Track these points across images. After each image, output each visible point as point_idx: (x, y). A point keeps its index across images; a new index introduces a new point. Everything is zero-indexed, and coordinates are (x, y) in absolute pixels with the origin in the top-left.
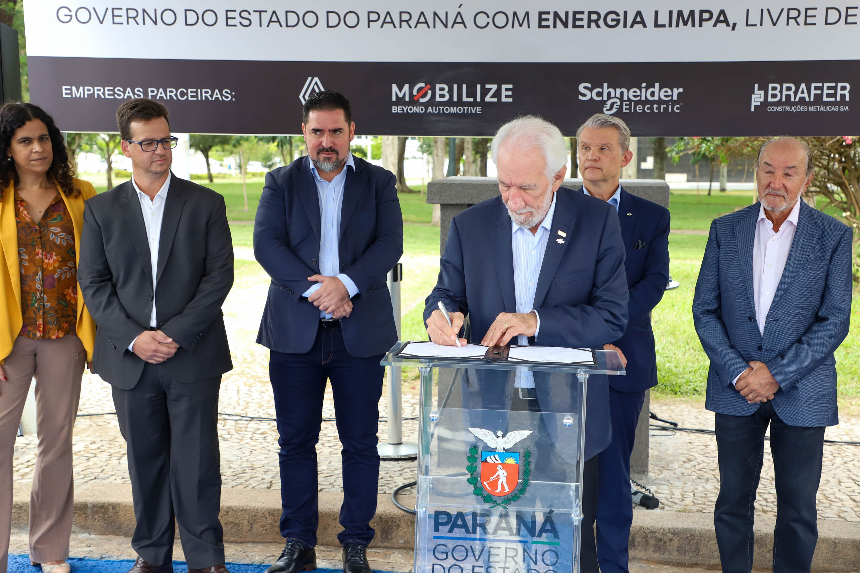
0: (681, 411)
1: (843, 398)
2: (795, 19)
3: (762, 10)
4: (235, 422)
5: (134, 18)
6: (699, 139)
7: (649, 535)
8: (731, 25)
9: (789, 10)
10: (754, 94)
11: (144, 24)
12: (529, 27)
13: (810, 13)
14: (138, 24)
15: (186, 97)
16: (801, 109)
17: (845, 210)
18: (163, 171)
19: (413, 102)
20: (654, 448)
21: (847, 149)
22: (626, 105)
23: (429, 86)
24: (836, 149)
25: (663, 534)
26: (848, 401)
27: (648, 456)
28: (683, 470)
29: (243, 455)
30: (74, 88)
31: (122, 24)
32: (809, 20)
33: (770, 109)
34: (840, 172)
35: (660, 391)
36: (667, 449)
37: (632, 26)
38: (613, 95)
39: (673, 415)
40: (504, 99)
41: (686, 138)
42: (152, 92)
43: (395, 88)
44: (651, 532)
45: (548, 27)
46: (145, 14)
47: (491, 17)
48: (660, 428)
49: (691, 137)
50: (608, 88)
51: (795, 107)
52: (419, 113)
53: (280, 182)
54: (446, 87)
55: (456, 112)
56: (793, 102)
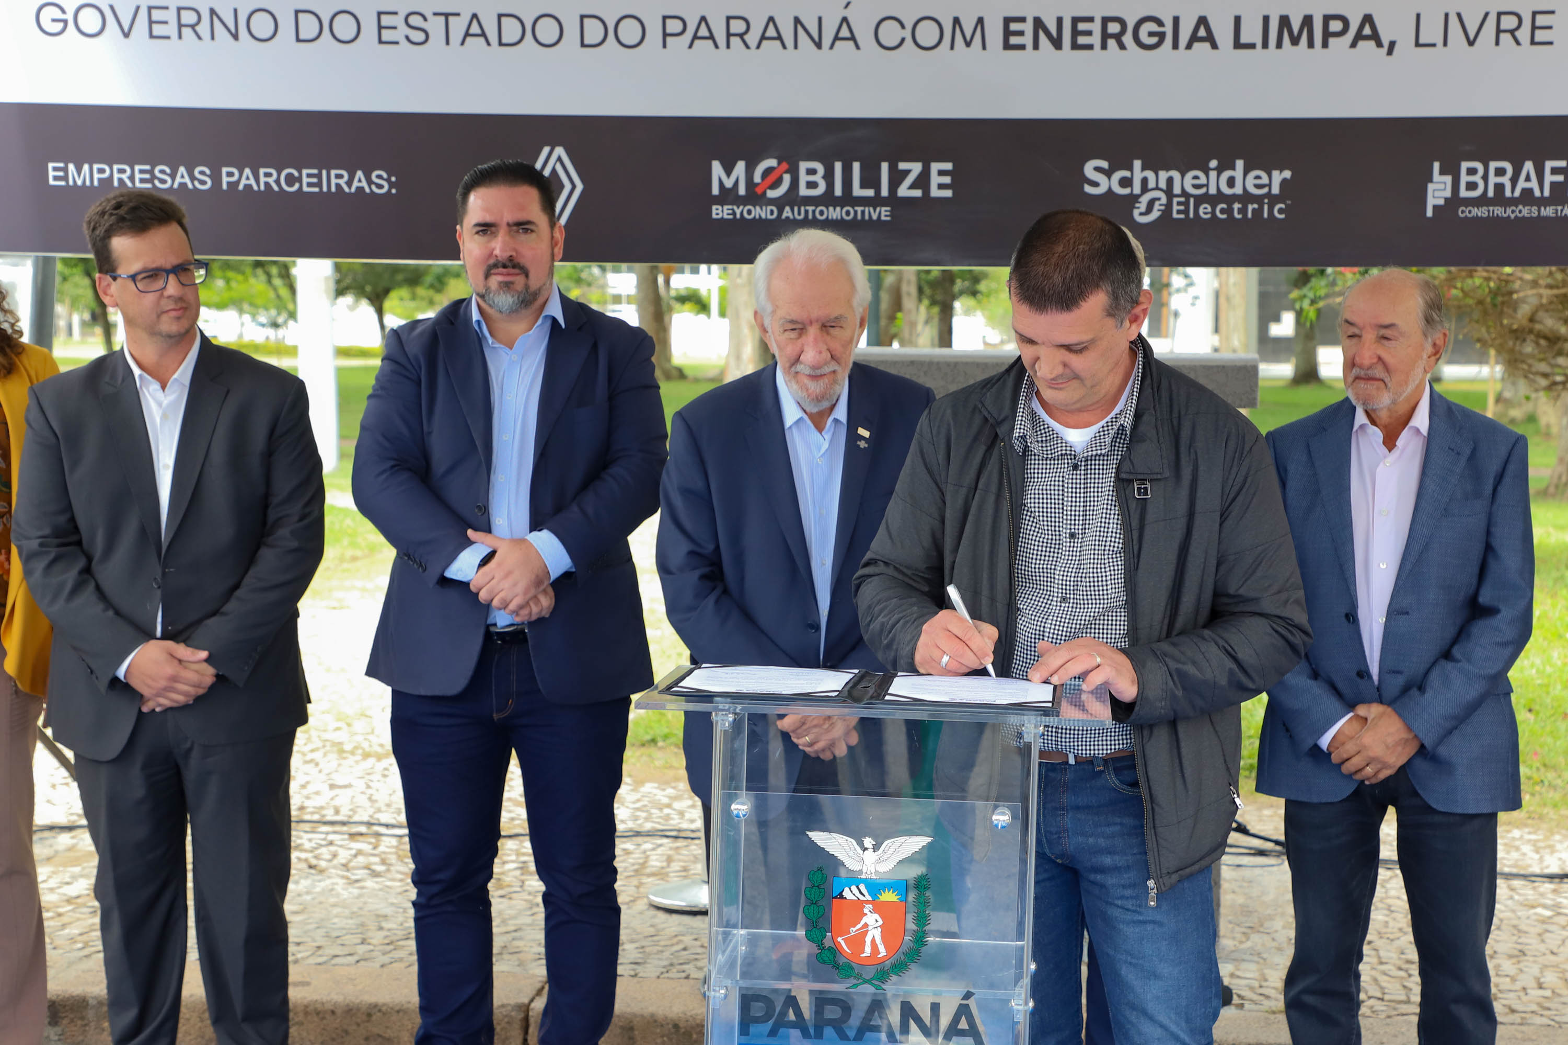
2: (1512, 32)
3: (1447, 15)
4: (397, 839)
5: (193, 27)
6: (1354, 274)
8: (1386, 44)
9: (1499, 14)
10: (1431, 181)
11: (213, 38)
12: (984, 48)
13: (1541, 20)
14: (199, 38)
15: (297, 186)
16: (1525, 211)
18: (183, 330)
19: (754, 196)
22: (1179, 204)
23: (785, 166)
30: (71, 167)
31: (168, 38)
32: (1540, 36)
33: (1464, 212)
36: (1263, 893)
37: (1189, 46)
38: (1152, 184)
40: (935, 192)
41: (1329, 270)
42: (230, 174)
43: (717, 168)
45: (1022, 47)
46: (215, 18)
47: (909, 27)
48: (1252, 852)
49: (1339, 269)
50: (1143, 169)
51: (1514, 208)
52: (766, 220)
53: (414, 348)
54: (820, 168)
55: (839, 218)
56: (1509, 198)
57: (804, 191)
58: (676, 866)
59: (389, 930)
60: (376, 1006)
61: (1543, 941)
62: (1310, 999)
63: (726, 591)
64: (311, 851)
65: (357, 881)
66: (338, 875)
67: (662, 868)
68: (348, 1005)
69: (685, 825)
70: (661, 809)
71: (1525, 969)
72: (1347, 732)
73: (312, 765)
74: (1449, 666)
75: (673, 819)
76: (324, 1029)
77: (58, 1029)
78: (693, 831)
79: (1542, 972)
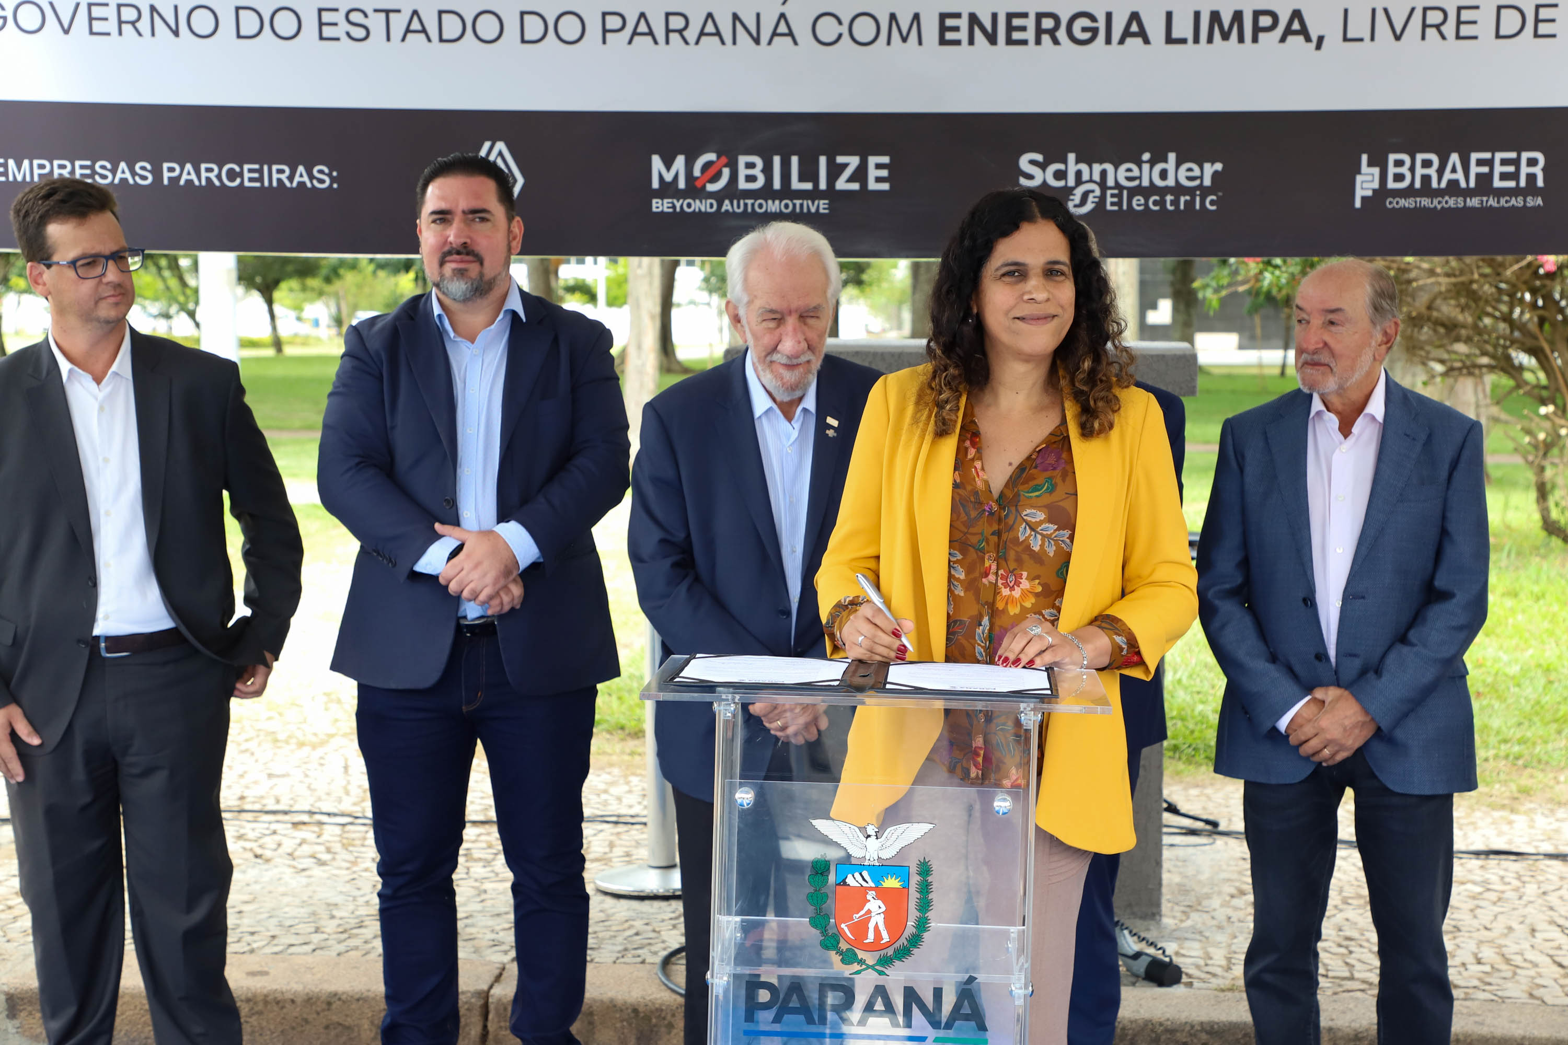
0: (1227, 798)
1: (1543, 770)
2: (1438, 27)
3: (1374, 11)
4: (340, 827)
5: (133, 23)
6: (1258, 263)
7: (1163, 1038)
8: (1314, 38)
9: (1425, 10)
10: (1360, 173)
11: (153, 34)
12: (920, 43)
13: (1466, 15)
14: (140, 34)
15: (238, 181)
16: (1451, 202)
17: (1544, 402)
19: (694, 190)
20: (1172, 869)
21: (1548, 282)
22: (1113, 196)
23: (724, 160)
24: (1525, 283)
25: (1191, 1035)
26: (1551, 775)
27: (1160, 884)
28: (1230, 912)
29: (357, 893)
30: (11, 163)
31: (108, 34)
32: (1465, 30)
33: (1392, 203)
34: (1533, 327)
35: (1184, 758)
36: (1198, 872)
37: (1122, 42)
38: (1086, 176)
39: (1210, 806)
40: (872, 185)
41: (1232, 260)
42: (171, 170)
43: (657, 163)
44: (1167, 1031)
45: (957, 43)
46: (155, 15)
47: (846, 22)
48: (1184, 831)
49: (1241, 259)
50: (1077, 162)
51: (1440, 199)
52: (706, 213)
53: (375, 344)
54: (758, 161)
55: (778, 211)
56: (1435, 190)
57: (743, 185)
58: (618, 851)
59: (341, 918)
60: (336, 994)
61: (1475, 917)
62: (1268, 978)
63: (697, 579)
64: (256, 841)
65: (304, 870)
66: (284, 865)
67: (605, 853)
68: (308, 994)
69: (623, 811)
70: (598, 795)
71: (1462, 945)
72: (1305, 715)
73: (248, 755)
74: (1405, 650)
75: (610, 804)
76: (284, 1018)
77: (16, 1023)
78: (632, 816)
79: (1478, 948)
